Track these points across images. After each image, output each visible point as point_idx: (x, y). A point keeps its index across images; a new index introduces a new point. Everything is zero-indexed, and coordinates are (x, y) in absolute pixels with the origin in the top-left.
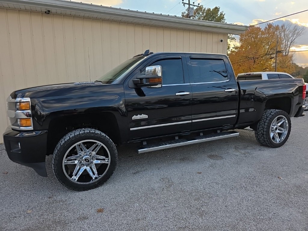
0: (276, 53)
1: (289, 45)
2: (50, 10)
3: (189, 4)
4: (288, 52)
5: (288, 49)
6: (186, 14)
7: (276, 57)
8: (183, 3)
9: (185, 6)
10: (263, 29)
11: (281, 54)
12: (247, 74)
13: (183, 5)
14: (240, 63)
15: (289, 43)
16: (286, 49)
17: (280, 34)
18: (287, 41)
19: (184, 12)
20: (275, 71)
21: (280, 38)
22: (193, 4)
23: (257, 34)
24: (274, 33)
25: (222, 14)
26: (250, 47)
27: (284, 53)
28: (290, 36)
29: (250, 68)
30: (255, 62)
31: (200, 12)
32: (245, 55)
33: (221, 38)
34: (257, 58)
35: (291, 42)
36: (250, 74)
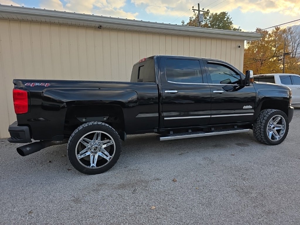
0: (284, 55)
1: (296, 47)
2: (102, 25)
3: (199, 10)
4: (295, 54)
5: (295, 51)
6: (193, 19)
7: (284, 59)
8: (193, 9)
9: (195, 12)
10: (270, 32)
11: (288, 56)
12: (260, 76)
13: (193, 11)
14: (247, 65)
15: (296, 45)
16: (293, 51)
17: (287, 36)
18: (294, 43)
19: (192, 17)
20: (283, 73)
21: (287, 40)
22: (203, 10)
23: (264, 37)
24: (281, 35)
25: (229, 18)
26: (257, 49)
27: (292, 55)
28: (297, 38)
29: (257, 70)
30: (262, 64)
31: (207, 16)
32: (252, 57)
33: (239, 44)
34: (265, 60)
35: (298, 44)
36: (263, 76)
